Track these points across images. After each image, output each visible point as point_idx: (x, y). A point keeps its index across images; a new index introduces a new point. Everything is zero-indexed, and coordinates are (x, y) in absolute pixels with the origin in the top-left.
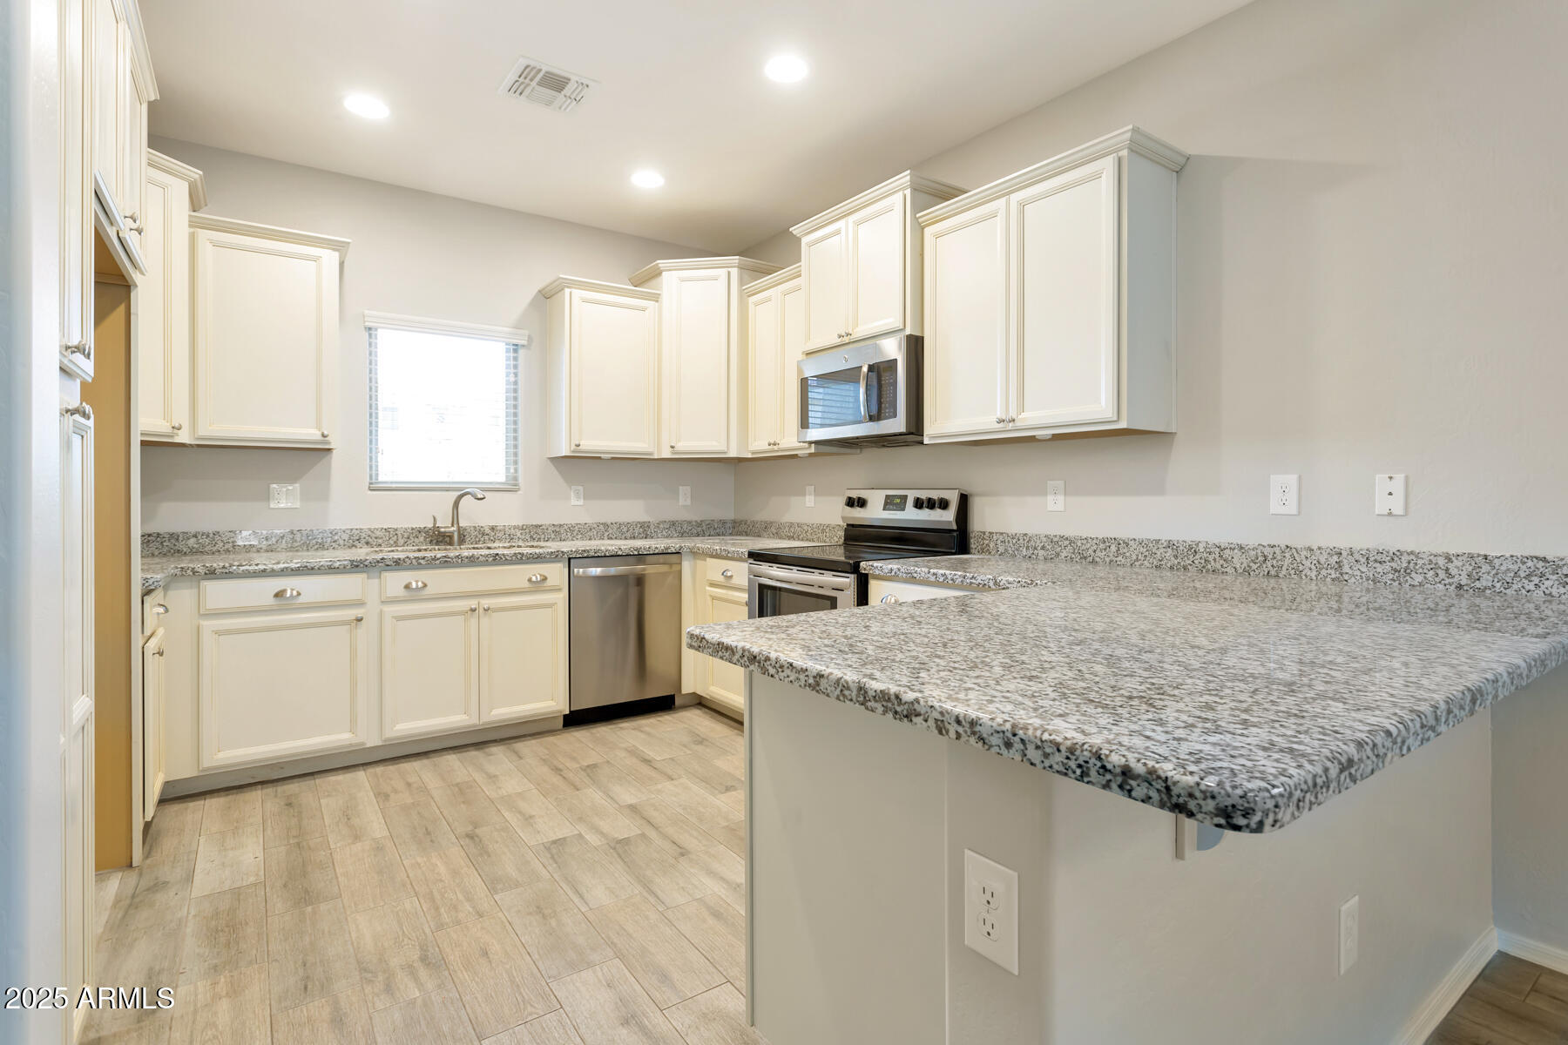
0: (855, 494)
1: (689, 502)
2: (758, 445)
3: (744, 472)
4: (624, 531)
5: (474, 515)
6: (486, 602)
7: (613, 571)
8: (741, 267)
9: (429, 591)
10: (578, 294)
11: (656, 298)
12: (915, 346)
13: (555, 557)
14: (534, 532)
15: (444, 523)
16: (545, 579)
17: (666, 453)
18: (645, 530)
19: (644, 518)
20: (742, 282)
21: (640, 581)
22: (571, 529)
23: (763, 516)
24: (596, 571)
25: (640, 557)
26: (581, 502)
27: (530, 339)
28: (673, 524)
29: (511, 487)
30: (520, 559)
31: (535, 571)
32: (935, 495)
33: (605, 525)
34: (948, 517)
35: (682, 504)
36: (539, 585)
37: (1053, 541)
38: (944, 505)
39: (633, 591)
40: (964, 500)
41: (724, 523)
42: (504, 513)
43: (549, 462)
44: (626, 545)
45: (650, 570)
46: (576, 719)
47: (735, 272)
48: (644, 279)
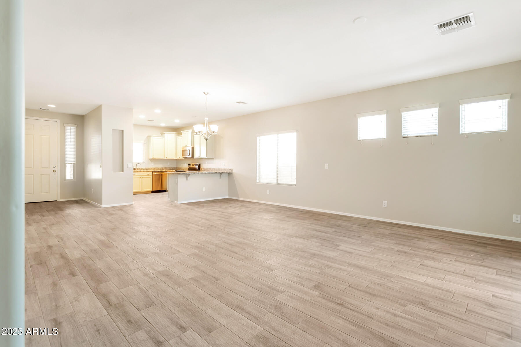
0: (189, 164)
1: (169, 165)
2: (178, 157)
3: (178, 161)
4: (159, 169)
5: (139, 166)
6: (142, 177)
7: (158, 173)
8: (176, 134)
9: (135, 175)
10: (153, 137)
11: (164, 137)
12: (193, 148)
13: (151, 171)
14: (147, 169)
15: (135, 168)
16: (149, 174)
17: (165, 158)
18: (162, 169)
19: (163, 167)
20: (176, 136)
21: (162, 175)
22: (152, 168)
23: (180, 167)
24: (156, 173)
25: (162, 172)
26: (153, 165)
27: (146, 143)
28: (167, 168)
29: (144, 163)
30: (146, 172)
31: (148, 173)
32: (196, 164)
33: (157, 168)
34: (197, 167)
35: (168, 165)
36: (149, 175)
37: (207, 169)
38: (197, 165)
39: (161, 176)
40: (199, 165)
41: (175, 168)
42: (143, 166)
43: (149, 160)
44: (160, 170)
45: (163, 173)
46: (153, 192)
47: (175, 134)
48: (162, 134)
